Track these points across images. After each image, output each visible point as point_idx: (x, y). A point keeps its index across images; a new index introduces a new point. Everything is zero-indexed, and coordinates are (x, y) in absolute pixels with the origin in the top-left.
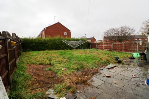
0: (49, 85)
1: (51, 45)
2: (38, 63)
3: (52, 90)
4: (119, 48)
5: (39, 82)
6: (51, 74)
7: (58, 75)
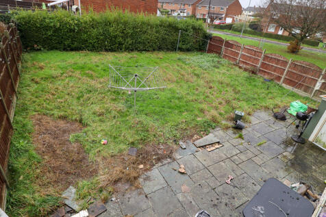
0: (70, 178)
1: (97, 38)
2: (56, 113)
3: (74, 190)
4: (275, 71)
5: (54, 170)
6: (78, 153)
7: (90, 155)
